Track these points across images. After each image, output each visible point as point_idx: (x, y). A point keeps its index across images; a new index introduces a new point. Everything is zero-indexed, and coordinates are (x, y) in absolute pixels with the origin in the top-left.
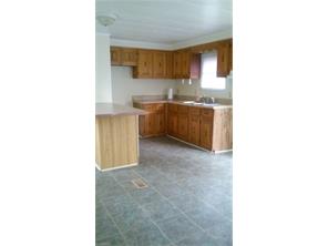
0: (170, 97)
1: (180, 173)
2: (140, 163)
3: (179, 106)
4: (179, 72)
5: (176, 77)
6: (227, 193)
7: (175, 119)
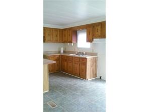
0: (62, 52)
1: (74, 94)
2: (50, 90)
3: (67, 56)
4: (66, 40)
5: (64, 42)
6: (102, 106)
7: (66, 63)
